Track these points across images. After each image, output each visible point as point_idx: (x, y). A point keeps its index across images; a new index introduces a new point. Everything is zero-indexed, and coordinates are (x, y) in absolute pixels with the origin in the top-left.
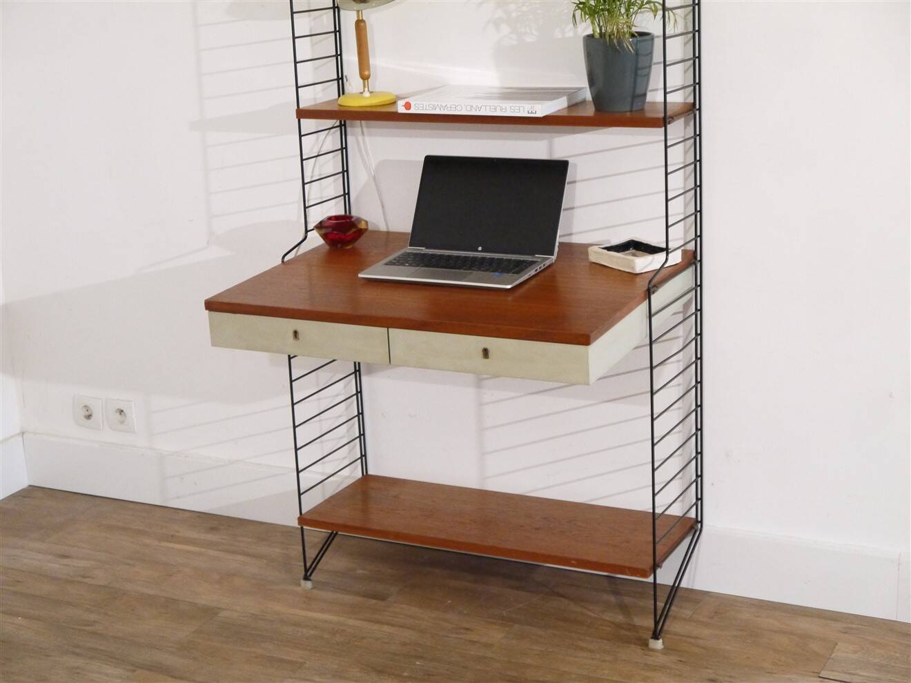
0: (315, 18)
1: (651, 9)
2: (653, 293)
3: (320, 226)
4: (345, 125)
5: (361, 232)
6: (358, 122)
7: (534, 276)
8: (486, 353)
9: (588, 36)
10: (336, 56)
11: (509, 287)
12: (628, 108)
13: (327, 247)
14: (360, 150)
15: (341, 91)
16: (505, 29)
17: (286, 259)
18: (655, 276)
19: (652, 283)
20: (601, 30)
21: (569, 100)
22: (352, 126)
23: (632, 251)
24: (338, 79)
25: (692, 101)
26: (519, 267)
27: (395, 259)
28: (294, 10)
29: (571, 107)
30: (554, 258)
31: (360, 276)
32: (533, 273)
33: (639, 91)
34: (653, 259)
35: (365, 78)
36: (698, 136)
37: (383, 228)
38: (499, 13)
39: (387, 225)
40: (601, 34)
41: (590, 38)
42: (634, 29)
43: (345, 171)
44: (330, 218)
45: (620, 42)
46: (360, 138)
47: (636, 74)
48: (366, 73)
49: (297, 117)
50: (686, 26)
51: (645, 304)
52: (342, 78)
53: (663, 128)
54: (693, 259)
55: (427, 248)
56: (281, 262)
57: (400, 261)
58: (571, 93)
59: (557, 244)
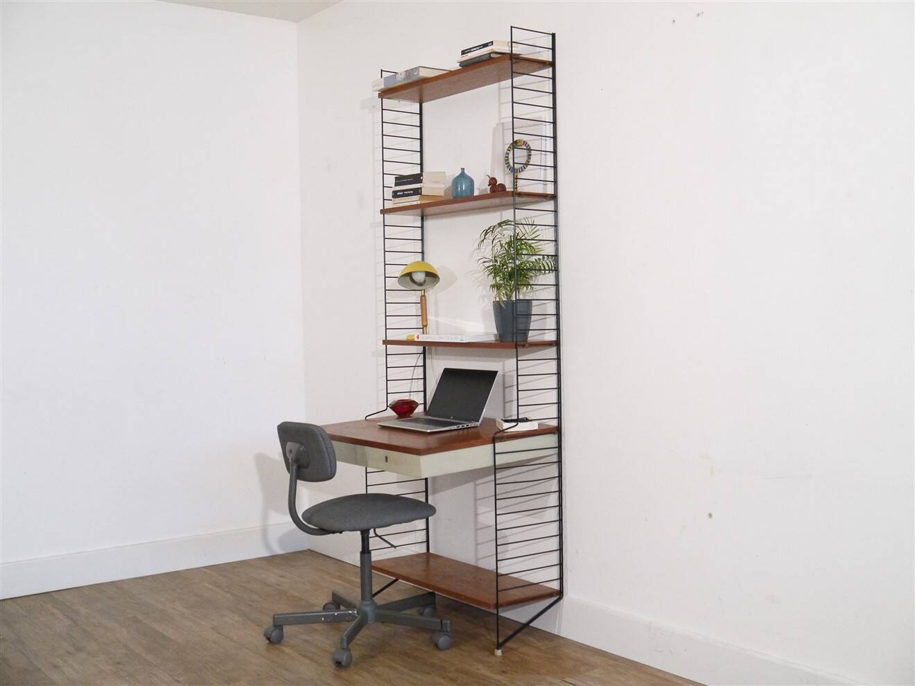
2: (500, 441)
4: (426, 352)
7: (456, 430)
9: (495, 301)
11: (429, 431)
12: (511, 340)
17: (368, 418)
19: (498, 435)
25: (556, 338)
28: (387, 289)
30: (478, 423)
35: (424, 326)
40: (503, 301)
43: (425, 378)
48: (425, 323)
49: (384, 344)
51: (490, 446)
55: (432, 416)
59: (482, 416)
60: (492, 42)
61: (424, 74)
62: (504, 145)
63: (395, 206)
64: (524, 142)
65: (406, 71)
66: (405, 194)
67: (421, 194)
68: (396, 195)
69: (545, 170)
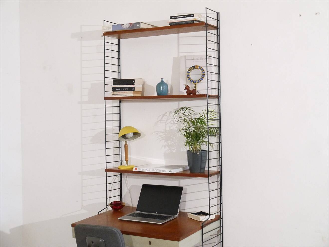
0: (115, 144)
1: (206, 143)
2: (204, 227)
3: (111, 204)
4: (121, 175)
5: (123, 206)
6: (125, 174)
7: (170, 221)
8: (150, 243)
9: (188, 150)
10: (120, 154)
11: (161, 223)
12: (199, 172)
13: (113, 210)
14: (126, 182)
15: (121, 164)
16: (167, 148)
17: (99, 213)
18: (204, 222)
19: (204, 224)
20: (192, 149)
21: (183, 169)
22: (124, 175)
23: (201, 214)
24: (120, 161)
25: (219, 170)
26: (166, 218)
27: (130, 214)
28: (107, 141)
29: (184, 171)
30: (177, 216)
31: (119, 219)
32: (169, 220)
33: (203, 167)
34: (206, 217)
35: (127, 161)
36: (221, 181)
37: (131, 206)
38: (166, 144)
39: (132, 205)
40: (192, 150)
41: (188, 151)
42: (201, 149)
43: (121, 188)
44: (114, 202)
45: (196, 153)
46: (126, 179)
47: (201, 161)
48: (127, 159)
49: (106, 171)
50: (218, 149)
51: (201, 230)
52: (121, 161)
53: (208, 178)
54: (220, 218)
55: (141, 211)
56: (98, 214)
57: (131, 215)
58: (184, 167)
59: (178, 212)
60: (194, 15)
61: (142, 26)
62: (186, 67)
63: (114, 96)
64: (200, 67)
65: (131, 24)
66: (121, 90)
67: (134, 90)
68: (114, 89)
69: (212, 82)
